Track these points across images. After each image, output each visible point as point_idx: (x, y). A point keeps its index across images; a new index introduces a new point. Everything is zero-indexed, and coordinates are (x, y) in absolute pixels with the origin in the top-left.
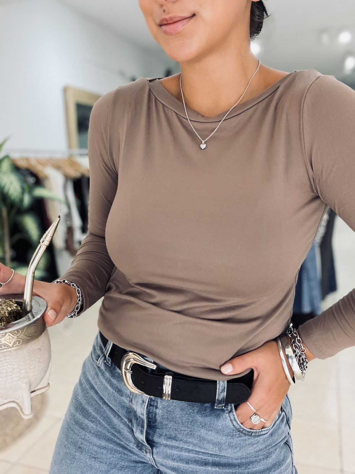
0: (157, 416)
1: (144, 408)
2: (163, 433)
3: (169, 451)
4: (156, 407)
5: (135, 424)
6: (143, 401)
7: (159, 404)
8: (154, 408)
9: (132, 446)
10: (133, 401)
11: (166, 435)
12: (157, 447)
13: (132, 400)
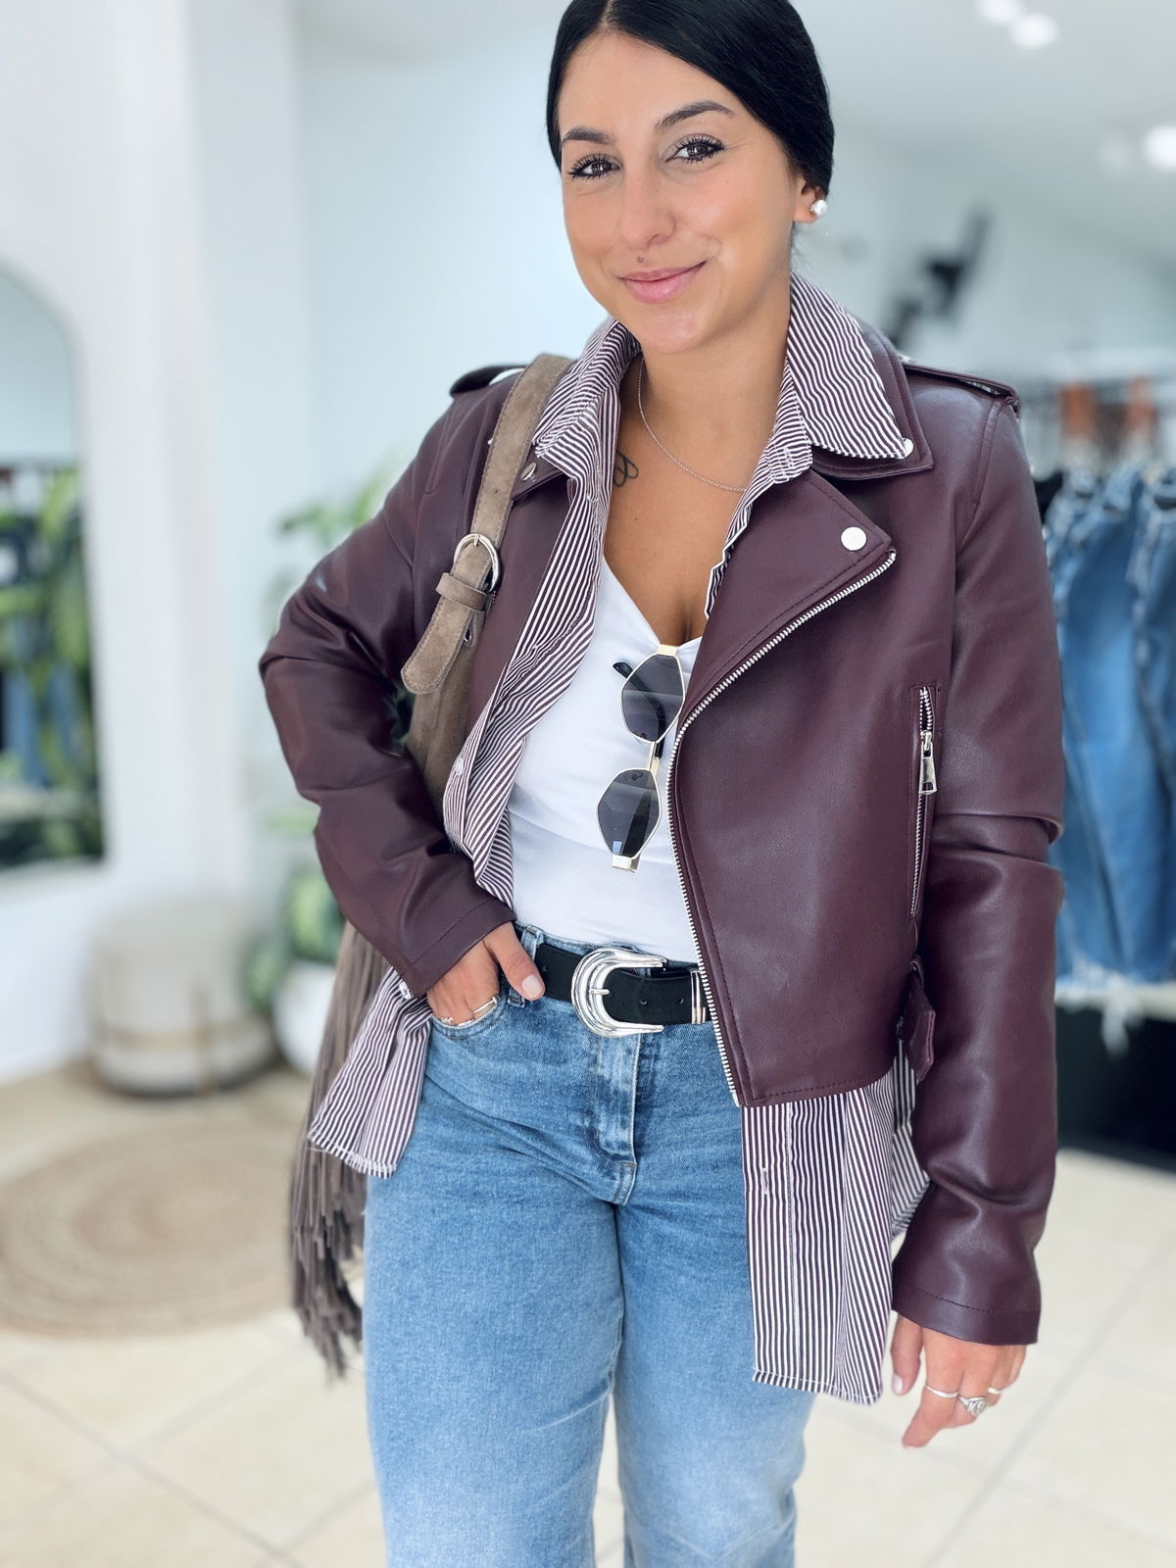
0: (659, 1077)
1: (633, 1065)
2: (668, 1111)
3: (674, 1155)
4: (657, 1058)
5: (603, 1114)
6: (629, 1052)
7: (662, 1049)
8: (653, 1060)
9: (589, 1170)
10: (600, 1061)
11: (674, 1113)
12: (647, 1155)
13: (596, 1058)
